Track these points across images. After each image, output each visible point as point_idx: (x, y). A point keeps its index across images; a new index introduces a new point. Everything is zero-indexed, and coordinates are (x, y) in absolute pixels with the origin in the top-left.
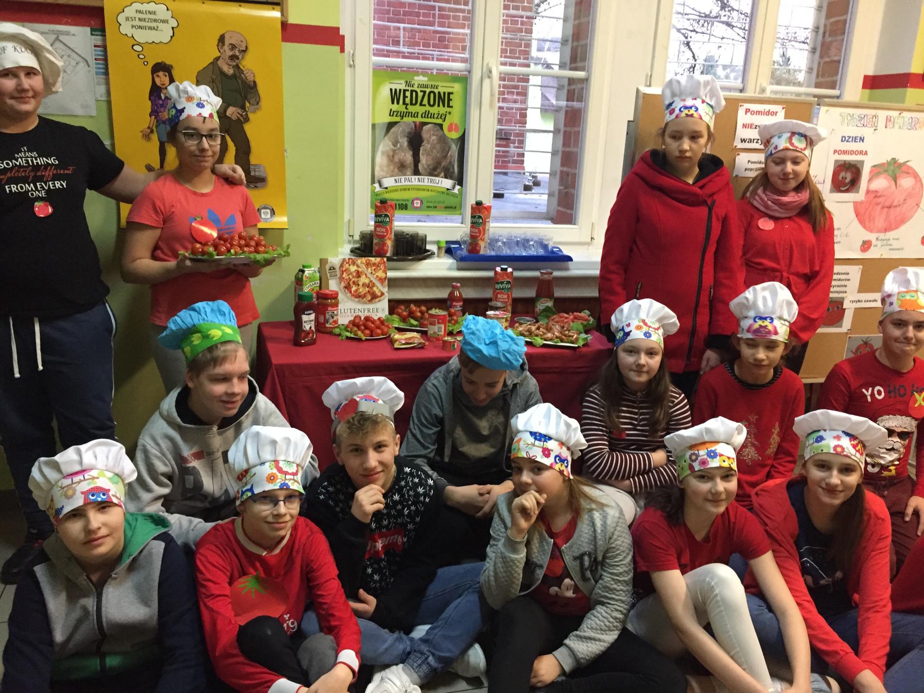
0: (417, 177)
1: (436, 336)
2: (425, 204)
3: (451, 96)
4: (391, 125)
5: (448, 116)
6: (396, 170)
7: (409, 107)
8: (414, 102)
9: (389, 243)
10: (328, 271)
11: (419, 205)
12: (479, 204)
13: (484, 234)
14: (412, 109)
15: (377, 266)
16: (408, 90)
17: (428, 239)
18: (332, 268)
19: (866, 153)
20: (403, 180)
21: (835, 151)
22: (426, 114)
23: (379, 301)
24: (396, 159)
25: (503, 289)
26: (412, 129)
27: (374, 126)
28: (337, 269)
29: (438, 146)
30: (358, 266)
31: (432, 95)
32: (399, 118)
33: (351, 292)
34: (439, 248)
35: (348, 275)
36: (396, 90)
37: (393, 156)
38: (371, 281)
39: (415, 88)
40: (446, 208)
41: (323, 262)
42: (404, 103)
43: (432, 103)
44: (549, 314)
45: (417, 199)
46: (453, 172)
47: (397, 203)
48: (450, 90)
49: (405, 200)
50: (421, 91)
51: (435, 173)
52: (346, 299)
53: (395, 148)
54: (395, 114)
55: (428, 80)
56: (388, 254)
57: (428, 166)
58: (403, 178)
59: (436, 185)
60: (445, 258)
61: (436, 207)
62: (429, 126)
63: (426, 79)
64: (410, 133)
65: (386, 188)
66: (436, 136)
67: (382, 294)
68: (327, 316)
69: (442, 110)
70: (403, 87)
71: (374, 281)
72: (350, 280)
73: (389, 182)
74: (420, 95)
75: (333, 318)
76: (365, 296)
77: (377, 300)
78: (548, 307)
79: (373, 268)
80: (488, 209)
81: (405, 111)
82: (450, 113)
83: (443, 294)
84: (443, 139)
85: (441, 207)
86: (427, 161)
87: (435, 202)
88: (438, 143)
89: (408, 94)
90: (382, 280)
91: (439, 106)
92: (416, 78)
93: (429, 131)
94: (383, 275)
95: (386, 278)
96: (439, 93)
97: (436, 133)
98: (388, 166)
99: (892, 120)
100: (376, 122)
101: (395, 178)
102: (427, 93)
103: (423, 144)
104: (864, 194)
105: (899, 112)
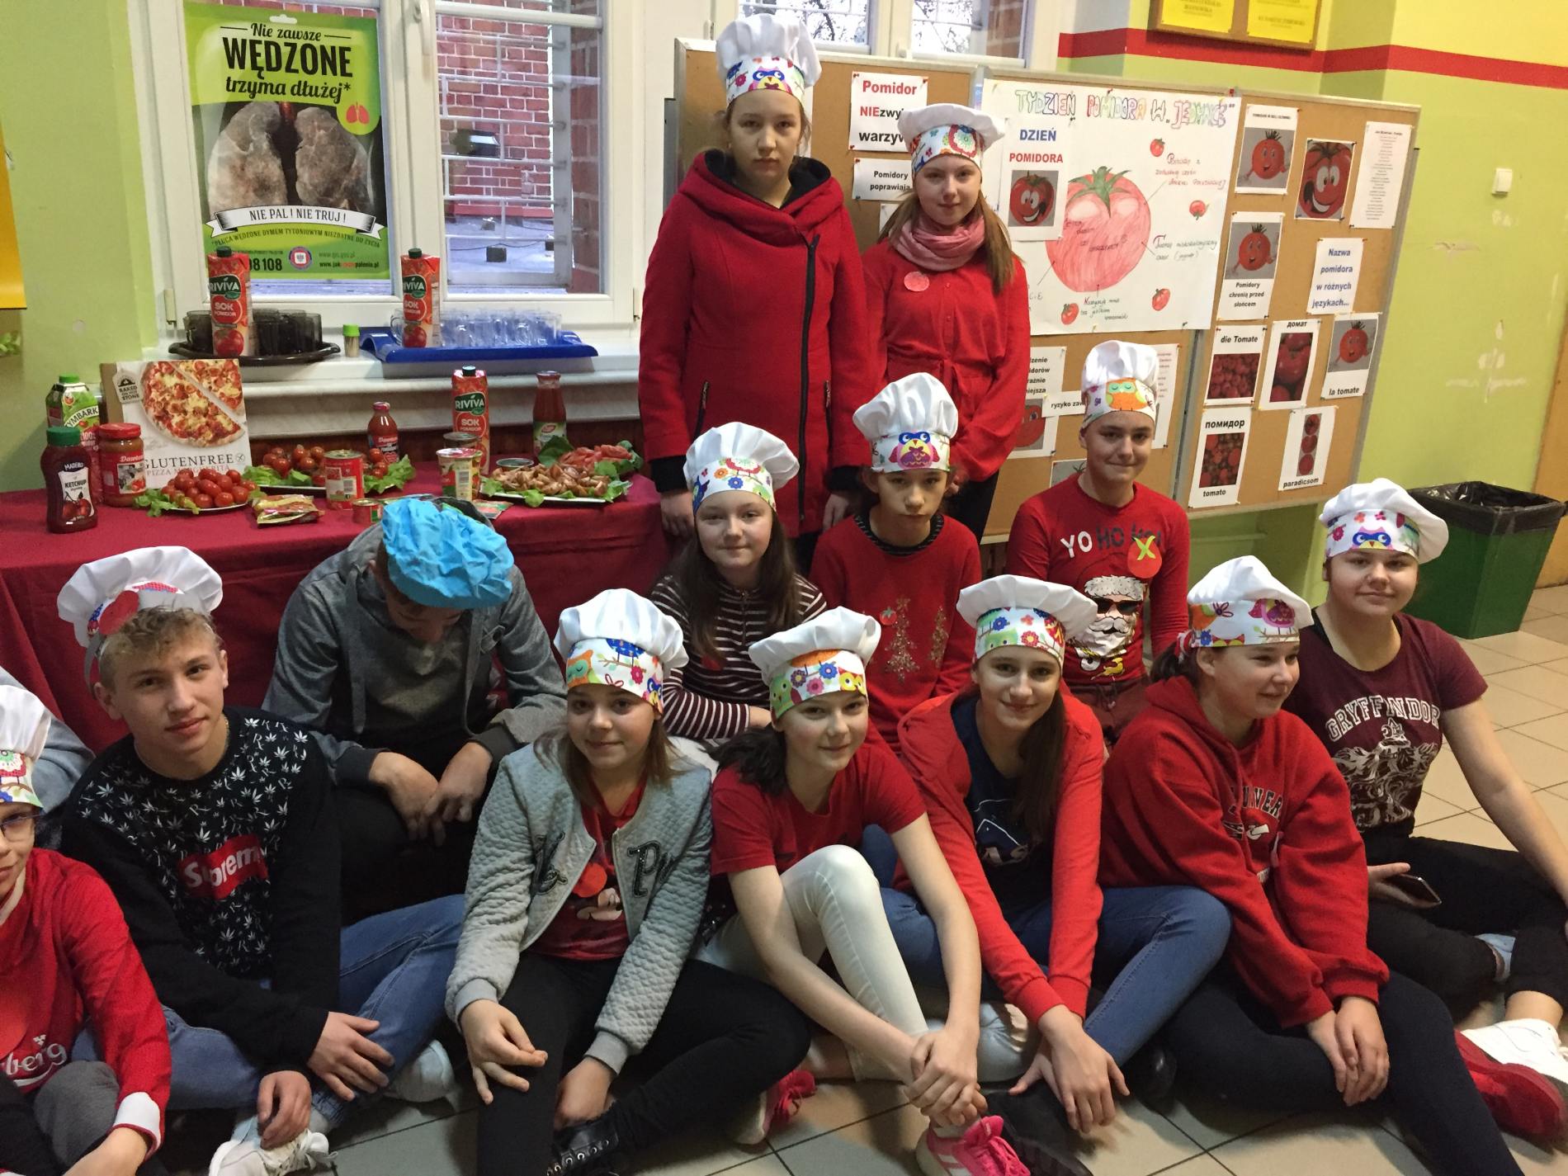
0: (295, 208)
1: (343, 499)
2: (317, 259)
3: (347, 55)
4: (231, 109)
5: (344, 91)
6: (251, 194)
7: (265, 73)
8: (274, 65)
9: (245, 333)
10: (118, 389)
11: (304, 261)
12: (415, 255)
13: (430, 311)
14: (270, 77)
15: (220, 375)
16: (260, 42)
17: (324, 325)
18: (127, 382)
19: (1060, 159)
20: (267, 214)
21: (1012, 156)
22: (300, 89)
23: (231, 441)
24: (250, 173)
25: (470, 408)
26: (274, 115)
27: (196, 110)
28: (138, 383)
29: (331, 149)
30: (180, 376)
31: (309, 52)
32: (247, 94)
33: (170, 426)
34: (348, 339)
35: (162, 394)
36: (235, 41)
37: (242, 169)
38: (210, 404)
39: (274, 38)
40: (359, 265)
41: (107, 371)
42: (254, 66)
43: (310, 66)
44: (560, 451)
45: (300, 249)
46: (366, 199)
47: (261, 257)
48: (344, 43)
49: (276, 252)
50: (287, 44)
51: (331, 200)
52: (161, 441)
53: (245, 153)
54: (238, 86)
55: (298, 24)
56: (244, 353)
57: (315, 187)
58: (267, 209)
59: (334, 222)
60: (362, 357)
61: (339, 265)
62: (309, 110)
63: (294, 21)
64: (271, 124)
65: (235, 229)
66: (326, 129)
67: (237, 428)
68: (120, 474)
69: (333, 81)
70: (249, 35)
71: (216, 403)
72: (167, 403)
73: (239, 217)
74: (286, 51)
75: (133, 476)
76: (200, 433)
77: (226, 439)
78: (555, 438)
79: (213, 379)
80: (434, 264)
81: (259, 81)
82: (347, 87)
83: (359, 423)
84: (340, 137)
85: (347, 265)
86: (311, 178)
87: (335, 255)
88: (330, 144)
89: (260, 49)
90: (232, 402)
91: (324, 72)
92: (273, 19)
93: (310, 119)
94: (235, 392)
95: (240, 397)
96: (323, 48)
97: (325, 124)
98: (233, 188)
99: (1097, 102)
100: (201, 103)
101: (252, 209)
102: (299, 48)
103: (301, 144)
104: (1061, 228)
105: (1107, 89)
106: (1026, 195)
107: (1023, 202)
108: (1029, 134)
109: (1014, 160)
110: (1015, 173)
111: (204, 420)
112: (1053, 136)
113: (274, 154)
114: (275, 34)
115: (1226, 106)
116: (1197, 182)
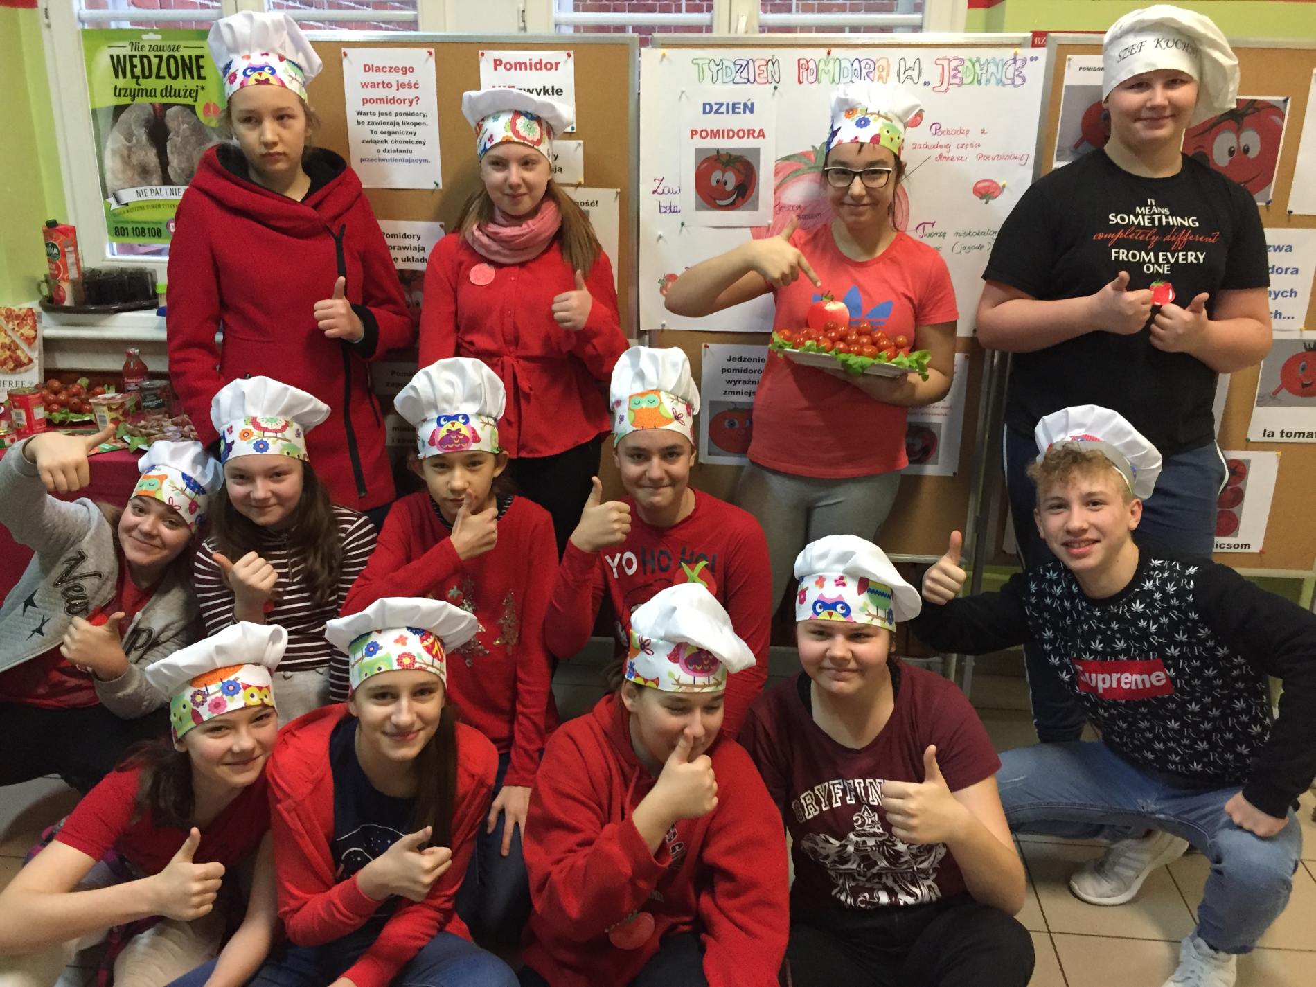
0: (168, 187)
3: (202, 62)
4: (119, 110)
5: (200, 92)
6: (136, 177)
7: (141, 81)
8: (147, 74)
9: (67, 288)
14: (145, 83)
15: (22, 319)
16: (135, 56)
19: (762, 134)
20: (149, 192)
21: (693, 133)
22: (168, 91)
23: (26, 371)
24: (134, 161)
26: (150, 114)
27: (94, 112)
29: (192, 139)
31: (172, 61)
32: (129, 98)
36: (118, 56)
37: (129, 157)
38: (13, 341)
39: (146, 52)
42: (133, 76)
43: (173, 73)
47: (146, 227)
48: (198, 52)
49: (155, 223)
50: (155, 56)
53: (130, 145)
54: (123, 92)
55: (163, 39)
56: (68, 302)
57: (183, 170)
58: (148, 188)
62: (175, 108)
63: (159, 37)
64: (148, 121)
65: (127, 204)
66: (188, 123)
67: (31, 361)
69: (191, 83)
70: (127, 51)
73: (129, 195)
74: (155, 61)
77: (23, 369)
79: (17, 322)
81: (137, 87)
82: (203, 88)
84: (199, 129)
86: (179, 163)
88: (192, 135)
89: (136, 61)
90: (30, 341)
91: (184, 77)
92: (145, 37)
93: (176, 116)
94: (32, 333)
95: (35, 338)
96: (182, 57)
97: (187, 119)
98: (124, 172)
99: (812, 65)
100: (97, 106)
101: (139, 189)
102: (165, 58)
103: (170, 136)
104: (771, 212)
105: (825, 51)
106: (717, 175)
107: (714, 183)
108: (715, 107)
109: (697, 137)
110: (699, 152)
111: (8, 353)
112: (749, 108)
113: (151, 145)
114: (146, 49)
115: (1024, 61)
116: (981, 157)
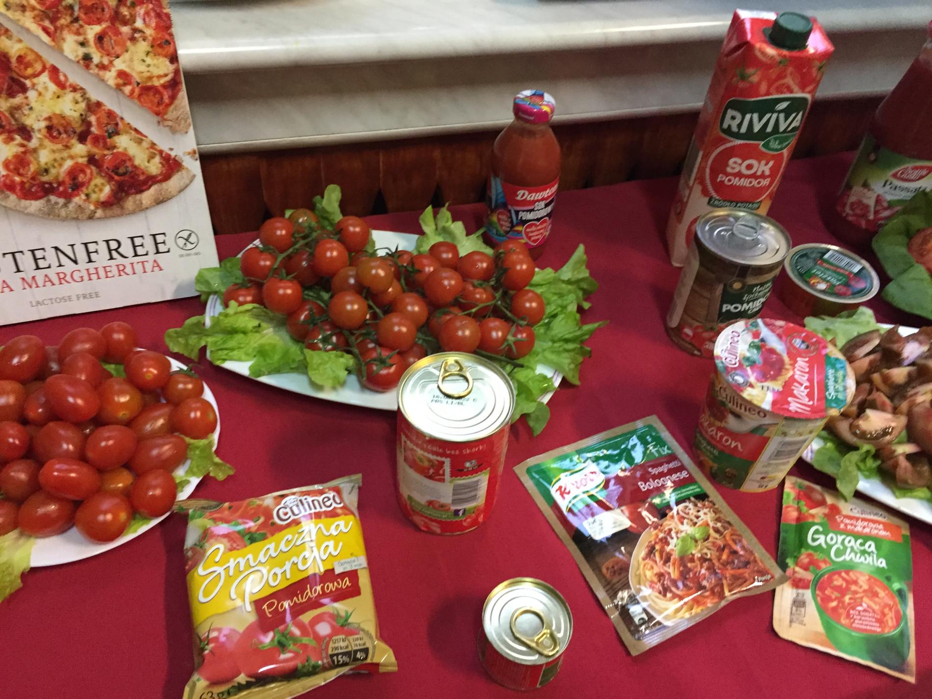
23: (160, 201)
25: (762, 135)
38: (94, 107)
67: (172, 166)
71: (110, 103)
76: (74, 183)
77: (147, 197)
90: (154, 94)
94: (161, 68)
95: (173, 85)
111: (80, 150)
